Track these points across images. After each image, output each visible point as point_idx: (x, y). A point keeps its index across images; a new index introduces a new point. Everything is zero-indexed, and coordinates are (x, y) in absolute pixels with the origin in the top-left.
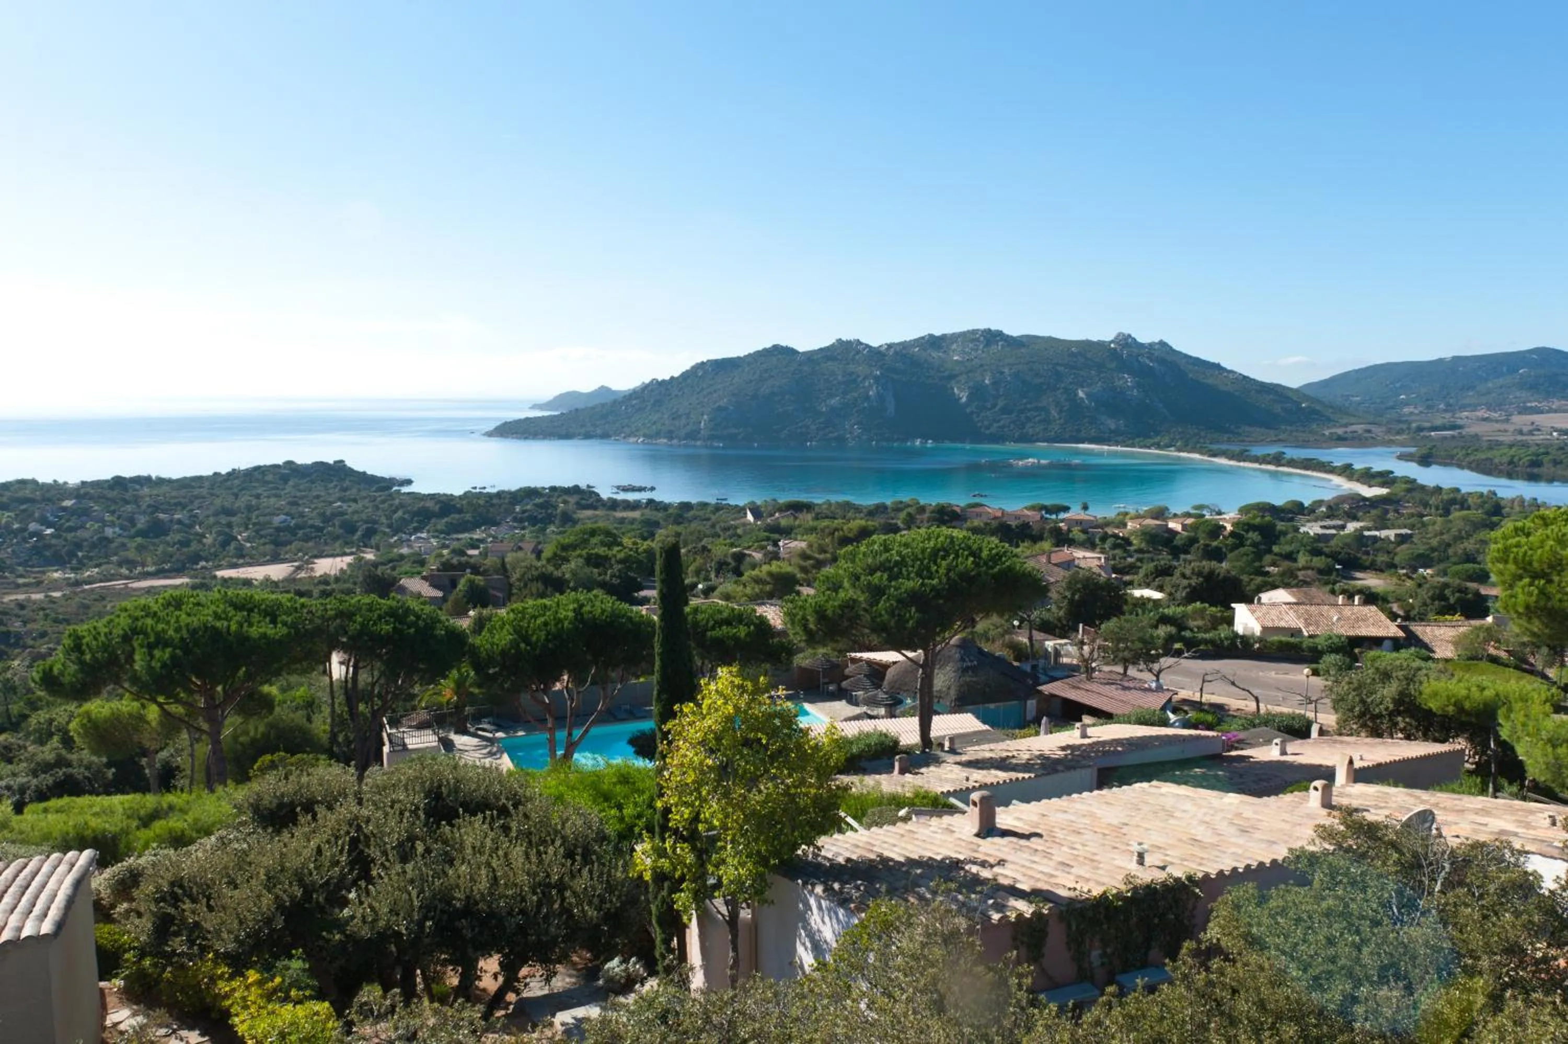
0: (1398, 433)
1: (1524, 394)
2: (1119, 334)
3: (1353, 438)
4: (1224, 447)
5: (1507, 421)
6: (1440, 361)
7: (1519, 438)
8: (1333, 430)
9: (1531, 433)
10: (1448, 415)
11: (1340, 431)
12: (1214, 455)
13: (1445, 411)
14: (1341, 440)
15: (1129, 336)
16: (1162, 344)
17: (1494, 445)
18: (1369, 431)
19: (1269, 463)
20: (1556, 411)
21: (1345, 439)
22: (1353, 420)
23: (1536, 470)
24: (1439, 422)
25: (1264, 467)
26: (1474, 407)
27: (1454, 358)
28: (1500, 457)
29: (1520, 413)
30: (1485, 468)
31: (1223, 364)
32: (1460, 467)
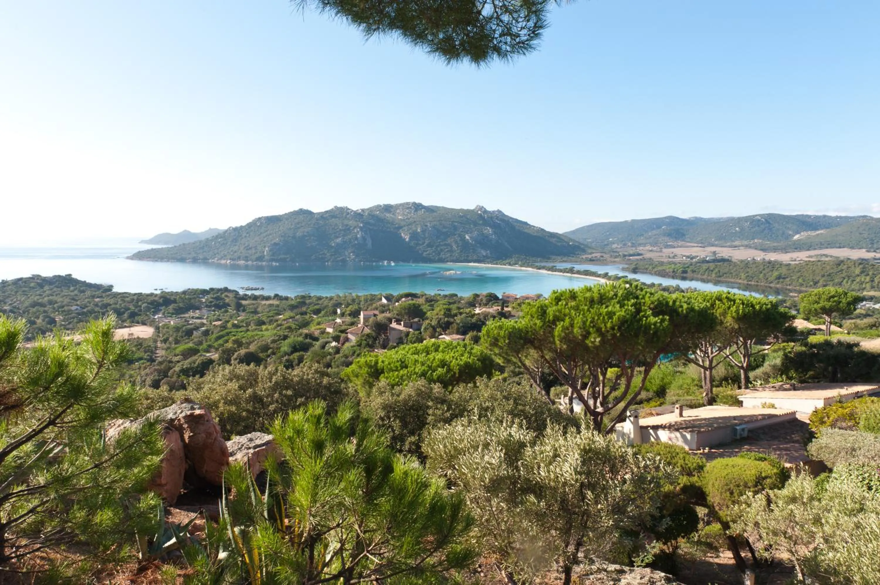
0: (616, 257)
1: (666, 239)
2: (477, 206)
3: (597, 260)
4: (543, 264)
5: (661, 251)
6: (626, 222)
7: (670, 260)
8: (587, 256)
9: (674, 257)
10: (634, 249)
11: (590, 256)
12: (539, 269)
13: (632, 246)
15: (483, 207)
16: (499, 211)
17: (662, 264)
18: (602, 257)
19: (568, 272)
20: (681, 247)
21: (593, 260)
22: (594, 251)
23: (685, 275)
24: (631, 252)
25: (565, 274)
26: (645, 245)
27: (632, 220)
28: (669, 269)
29: (665, 248)
30: (663, 274)
31: (529, 223)
32: (651, 274)
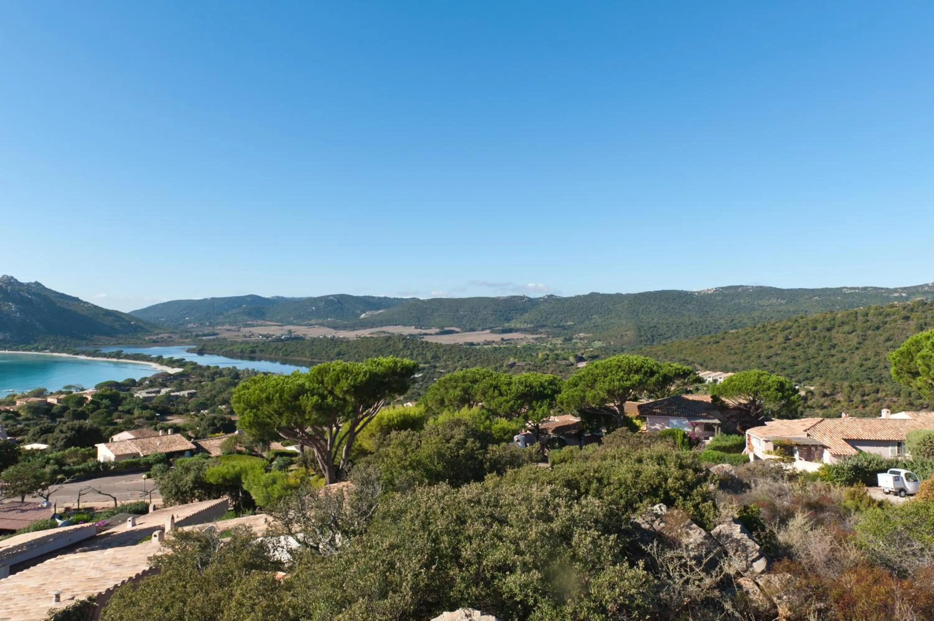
0: (187, 337)
1: (246, 318)
2: (4, 276)
3: (162, 341)
4: (84, 349)
5: (239, 331)
6: (205, 300)
7: (245, 339)
8: (151, 337)
9: (250, 337)
10: (211, 328)
11: (154, 338)
12: (77, 354)
13: (209, 326)
14: (155, 343)
15: (12, 278)
16: (37, 284)
17: (234, 343)
18: (170, 337)
19: (113, 357)
20: (260, 326)
21: (158, 342)
22: (162, 331)
23: (253, 355)
24: (206, 332)
25: (110, 360)
26: (223, 324)
27: (212, 298)
28: (237, 349)
29: (244, 327)
30: (230, 355)
31: (80, 298)
32: (219, 355)
